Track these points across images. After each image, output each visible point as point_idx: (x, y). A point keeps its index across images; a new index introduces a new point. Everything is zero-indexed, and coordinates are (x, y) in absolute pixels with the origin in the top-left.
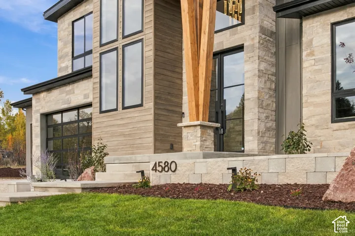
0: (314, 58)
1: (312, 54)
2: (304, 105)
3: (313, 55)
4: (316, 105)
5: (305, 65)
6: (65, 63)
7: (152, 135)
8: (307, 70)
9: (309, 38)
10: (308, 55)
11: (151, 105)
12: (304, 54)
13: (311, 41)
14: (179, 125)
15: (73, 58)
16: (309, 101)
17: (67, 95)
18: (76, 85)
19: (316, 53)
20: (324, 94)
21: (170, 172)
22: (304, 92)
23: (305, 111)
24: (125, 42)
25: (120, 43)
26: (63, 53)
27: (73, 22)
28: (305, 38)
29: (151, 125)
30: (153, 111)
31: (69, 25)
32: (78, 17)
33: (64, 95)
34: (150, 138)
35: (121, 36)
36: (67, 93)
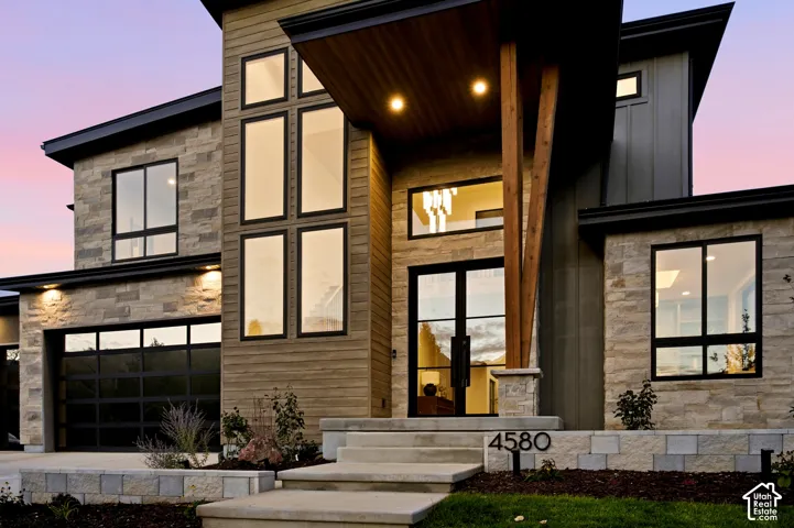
0: (624, 289)
1: (620, 284)
2: (606, 354)
3: (623, 286)
4: (628, 355)
5: (609, 297)
6: (96, 243)
7: (367, 382)
8: (614, 306)
9: (617, 261)
10: (615, 285)
11: (366, 334)
12: (608, 283)
13: (618, 269)
15: (116, 237)
16: (616, 348)
17: (118, 301)
18: (143, 285)
19: (626, 284)
20: (640, 341)
21: (534, 450)
22: (608, 334)
23: (609, 363)
24: (303, 223)
25: (292, 224)
26: (89, 222)
27: (114, 173)
28: (608, 262)
29: (365, 367)
30: (368, 345)
31: (104, 175)
32: (128, 165)
33: (111, 301)
34: (362, 389)
35: (294, 212)
36: (119, 297)
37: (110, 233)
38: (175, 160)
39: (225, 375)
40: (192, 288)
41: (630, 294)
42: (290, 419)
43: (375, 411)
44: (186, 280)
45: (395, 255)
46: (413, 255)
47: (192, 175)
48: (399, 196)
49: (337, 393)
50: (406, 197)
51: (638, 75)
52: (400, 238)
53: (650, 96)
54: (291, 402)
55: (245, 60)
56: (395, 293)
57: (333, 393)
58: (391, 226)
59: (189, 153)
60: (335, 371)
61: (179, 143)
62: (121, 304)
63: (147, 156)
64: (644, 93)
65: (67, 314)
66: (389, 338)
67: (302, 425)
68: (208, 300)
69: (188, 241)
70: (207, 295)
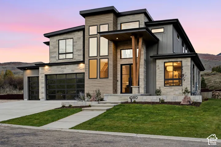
1: (159, 69)
4: (160, 82)
5: (157, 71)
6: (55, 55)
7: (112, 87)
8: (158, 73)
11: (112, 78)
12: (157, 68)
13: (159, 66)
14: (132, 86)
15: (59, 54)
16: (158, 80)
17: (62, 69)
18: (67, 66)
20: (162, 79)
22: (157, 78)
23: (157, 83)
24: (101, 58)
25: (98, 58)
26: (53, 51)
27: (59, 40)
28: (157, 64)
29: (112, 84)
30: (112, 80)
31: (57, 41)
32: (62, 39)
33: (60, 69)
34: (111, 88)
35: (99, 55)
36: (62, 68)
37: (58, 53)
38: (73, 38)
39: (86, 85)
40: (77, 67)
41: (160, 71)
42: (98, 94)
43: (114, 92)
44: (76, 65)
45: (118, 62)
46: (122, 62)
47: (76, 42)
48: (119, 51)
49: (107, 89)
50: (120, 51)
51: (164, 28)
52: (119, 59)
53: (166, 32)
54: (99, 91)
55: (89, 26)
56: (118, 69)
57: (106, 89)
58: (117, 56)
59: (76, 37)
60: (106, 85)
61: (73, 35)
62: (62, 70)
63: (66, 37)
64: (165, 32)
65: (50, 71)
66: (117, 78)
67: (100, 95)
68: (81, 69)
69: (75, 56)
70: (81, 68)
